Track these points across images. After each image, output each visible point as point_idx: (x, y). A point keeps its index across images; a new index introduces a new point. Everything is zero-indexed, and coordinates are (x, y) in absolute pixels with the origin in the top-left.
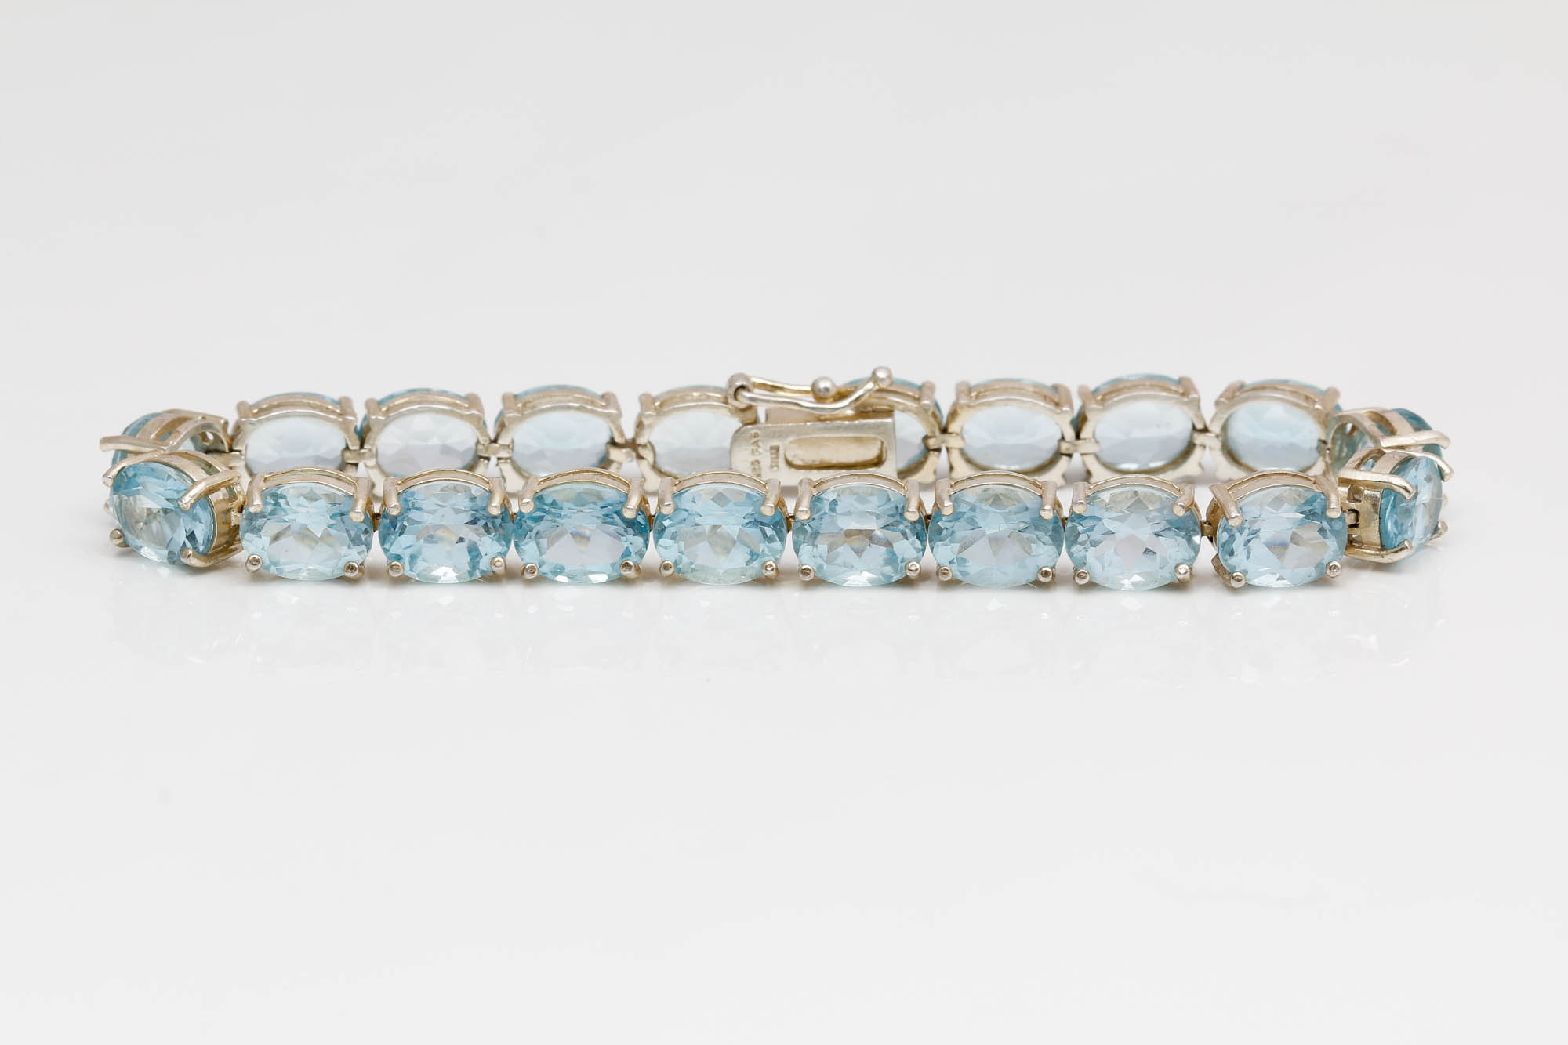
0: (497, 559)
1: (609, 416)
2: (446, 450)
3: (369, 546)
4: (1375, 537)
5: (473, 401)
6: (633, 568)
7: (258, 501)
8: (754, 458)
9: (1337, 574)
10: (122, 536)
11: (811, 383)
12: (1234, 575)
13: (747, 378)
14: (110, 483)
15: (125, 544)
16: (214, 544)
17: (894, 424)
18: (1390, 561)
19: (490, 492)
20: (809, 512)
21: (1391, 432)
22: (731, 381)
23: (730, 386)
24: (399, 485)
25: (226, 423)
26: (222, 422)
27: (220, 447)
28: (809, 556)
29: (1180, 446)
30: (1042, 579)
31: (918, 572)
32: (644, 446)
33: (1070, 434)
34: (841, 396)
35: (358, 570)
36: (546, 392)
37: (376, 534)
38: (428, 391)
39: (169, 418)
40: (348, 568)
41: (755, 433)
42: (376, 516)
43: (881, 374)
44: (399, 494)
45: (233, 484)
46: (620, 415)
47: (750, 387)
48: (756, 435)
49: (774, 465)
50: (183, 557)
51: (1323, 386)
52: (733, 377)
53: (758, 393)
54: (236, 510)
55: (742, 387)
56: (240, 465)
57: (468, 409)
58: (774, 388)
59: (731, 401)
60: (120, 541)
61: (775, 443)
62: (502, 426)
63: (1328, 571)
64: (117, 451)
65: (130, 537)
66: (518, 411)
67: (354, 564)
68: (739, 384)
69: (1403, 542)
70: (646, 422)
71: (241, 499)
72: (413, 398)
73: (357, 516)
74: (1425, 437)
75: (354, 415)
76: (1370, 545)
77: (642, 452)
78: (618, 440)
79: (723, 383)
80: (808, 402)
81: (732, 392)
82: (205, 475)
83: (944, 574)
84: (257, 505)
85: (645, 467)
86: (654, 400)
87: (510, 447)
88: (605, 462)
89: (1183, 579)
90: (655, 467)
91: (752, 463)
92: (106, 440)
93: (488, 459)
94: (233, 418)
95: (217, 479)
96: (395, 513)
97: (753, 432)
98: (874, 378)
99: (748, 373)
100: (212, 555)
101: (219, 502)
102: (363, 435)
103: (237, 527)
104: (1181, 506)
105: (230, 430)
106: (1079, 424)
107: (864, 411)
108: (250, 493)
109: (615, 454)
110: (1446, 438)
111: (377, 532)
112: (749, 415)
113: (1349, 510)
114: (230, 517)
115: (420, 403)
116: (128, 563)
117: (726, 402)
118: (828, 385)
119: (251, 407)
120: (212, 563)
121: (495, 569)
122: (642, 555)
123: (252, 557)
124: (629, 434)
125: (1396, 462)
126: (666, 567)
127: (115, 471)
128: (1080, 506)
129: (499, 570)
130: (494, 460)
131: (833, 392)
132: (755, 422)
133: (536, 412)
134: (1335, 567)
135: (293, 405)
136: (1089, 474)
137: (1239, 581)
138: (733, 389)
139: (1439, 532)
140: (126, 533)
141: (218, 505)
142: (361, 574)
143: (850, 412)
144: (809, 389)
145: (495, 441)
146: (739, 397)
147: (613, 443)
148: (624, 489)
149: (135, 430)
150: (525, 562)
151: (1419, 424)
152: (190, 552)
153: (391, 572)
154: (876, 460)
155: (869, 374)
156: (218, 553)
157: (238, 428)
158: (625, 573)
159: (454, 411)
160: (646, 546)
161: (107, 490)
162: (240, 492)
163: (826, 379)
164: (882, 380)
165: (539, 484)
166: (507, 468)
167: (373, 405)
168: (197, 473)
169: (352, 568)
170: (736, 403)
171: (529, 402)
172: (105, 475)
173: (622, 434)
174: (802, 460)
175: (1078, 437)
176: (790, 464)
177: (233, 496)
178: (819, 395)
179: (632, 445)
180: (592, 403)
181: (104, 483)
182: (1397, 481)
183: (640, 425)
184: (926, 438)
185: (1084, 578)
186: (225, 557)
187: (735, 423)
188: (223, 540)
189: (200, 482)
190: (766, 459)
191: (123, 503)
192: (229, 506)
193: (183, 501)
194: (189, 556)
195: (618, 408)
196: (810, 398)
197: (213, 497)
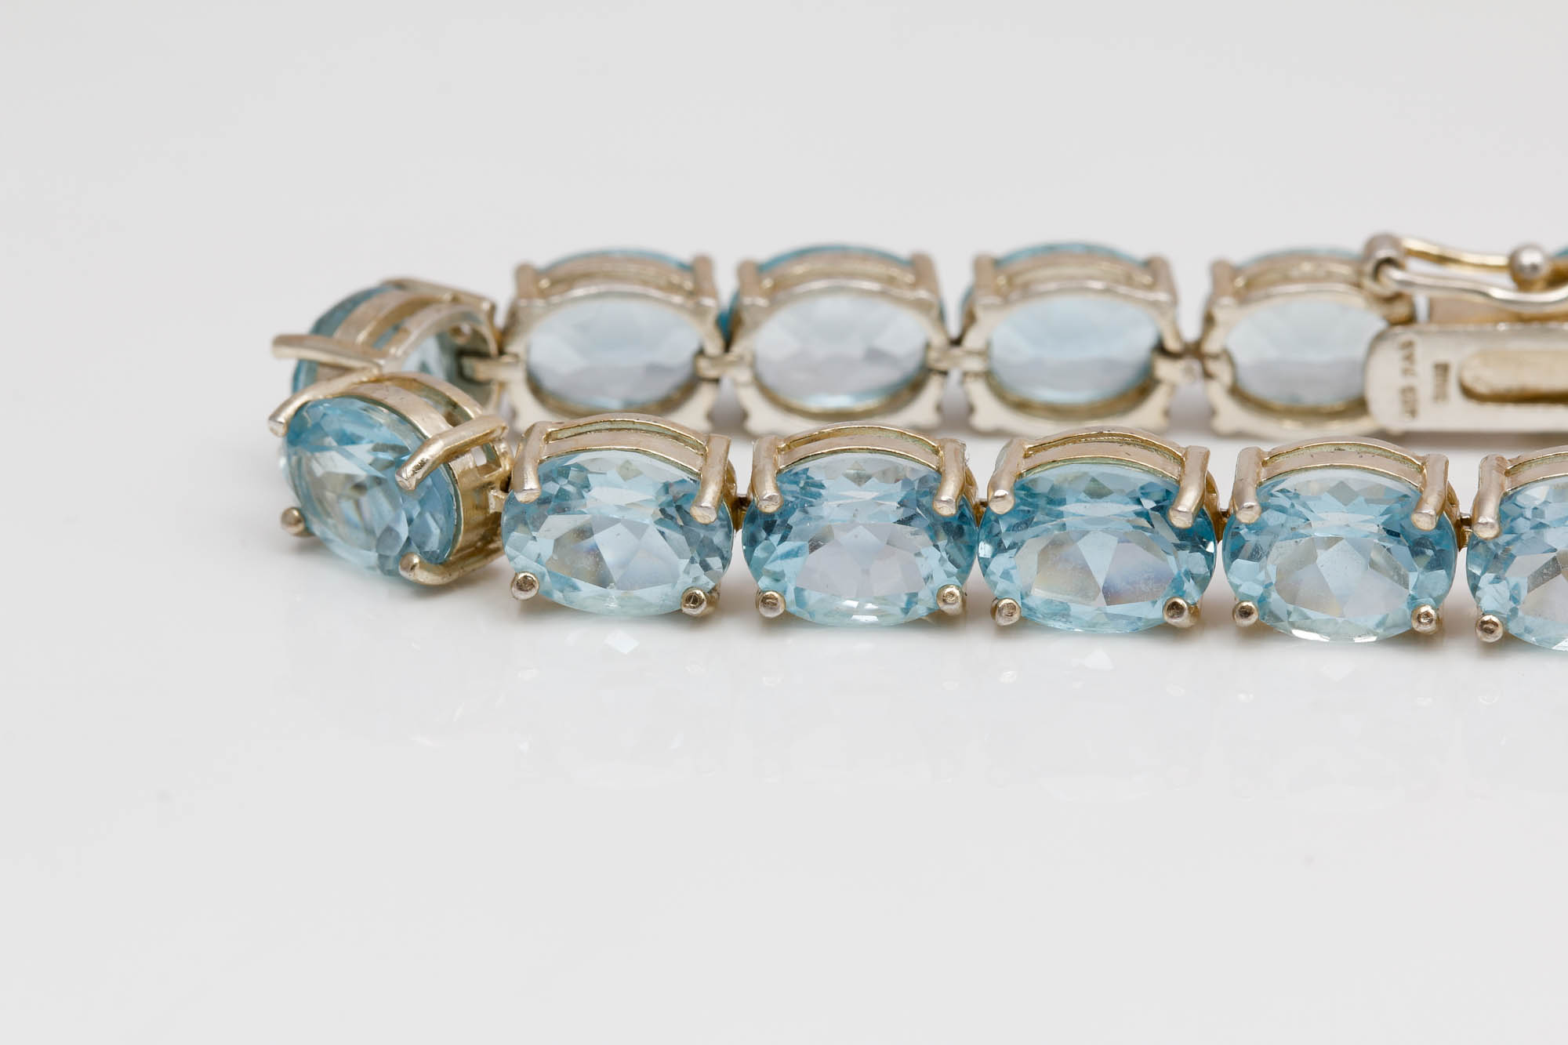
0: (948, 590)
1: (1155, 304)
2: (875, 356)
3: (726, 561)
5: (920, 268)
6: (1186, 613)
7: (531, 483)
10: (302, 519)
13: (1393, 241)
14: (281, 430)
15: (307, 532)
16: (458, 546)
19: (938, 471)
20: (1497, 526)
22: (1372, 245)
23: (1367, 256)
24: (780, 451)
25: (493, 309)
26: (486, 306)
27: (481, 347)
28: (1493, 598)
32: (1215, 357)
34: (1558, 280)
35: (705, 604)
36: (1050, 254)
37: (738, 536)
38: (844, 252)
39: (394, 300)
40: (688, 599)
41: (1409, 340)
42: (740, 503)
44: (780, 471)
45: (493, 441)
46: (1175, 302)
49: (1440, 395)
50: (404, 569)
54: (498, 485)
55: (1389, 262)
56: (514, 378)
57: (914, 286)
58: (1442, 260)
59: (1368, 283)
60: (301, 527)
61: (1442, 357)
62: (970, 319)
64: (301, 362)
65: (317, 528)
66: (998, 292)
67: (698, 592)
68: (1383, 253)
70: (1220, 315)
71: (506, 465)
72: (819, 265)
73: (706, 508)
75: (714, 294)
77: (1213, 366)
78: (1172, 345)
79: (1355, 244)
80: (1502, 289)
81: (1369, 268)
82: (444, 426)
84: (530, 486)
85: (1217, 393)
86: (1235, 271)
87: (985, 353)
88: (1144, 386)
90: (1237, 392)
91: (1402, 392)
92: (284, 341)
93: (944, 373)
94: (500, 292)
95: (465, 434)
96: (770, 508)
97: (1405, 337)
99: (1399, 234)
100: (454, 563)
101: (464, 473)
102: (730, 327)
103: (497, 516)
105: (500, 320)
108: (518, 464)
109: (1166, 370)
111: (740, 531)
112: (1400, 310)
114: (487, 499)
115: (828, 275)
116: (311, 568)
117: (1358, 286)
119: (539, 274)
120: (455, 575)
121: (945, 608)
122: (1203, 582)
123: (521, 576)
124: (1191, 330)
126: (1246, 613)
127: (290, 410)
129: (952, 608)
130: (955, 375)
131: (1545, 271)
132: (1410, 320)
133: (1027, 292)
135: (609, 277)
138: (1373, 261)
140: (310, 516)
141: (464, 480)
142: (711, 609)
144: (1504, 264)
145: (957, 342)
146: (1383, 278)
147: (1161, 349)
148: (1172, 471)
149: (324, 326)
150: (997, 593)
152: (416, 560)
153: (762, 610)
156: (464, 558)
157: (513, 315)
158: (1174, 621)
159: (889, 290)
160: (1211, 572)
161: (278, 442)
162: (504, 454)
163: (1530, 247)
165: (1026, 456)
166: (979, 393)
167: (753, 272)
168: (430, 421)
169: (695, 600)
171: (1018, 274)
172: (273, 417)
173: (1178, 335)
174: (1489, 384)
176: (1468, 393)
177: (494, 461)
178: (1522, 278)
179: (1194, 351)
180: (1129, 281)
181: (272, 430)
183: (1209, 321)
186: (477, 565)
187: (1375, 321)
188: (474, 536)
189: (434, 440)
191: (304, 461)
192: (487, 478)
193: (404, 475)
194: (413, 567)
195: (1172, 291)
196: (1505, 279)
197: (457, 465)
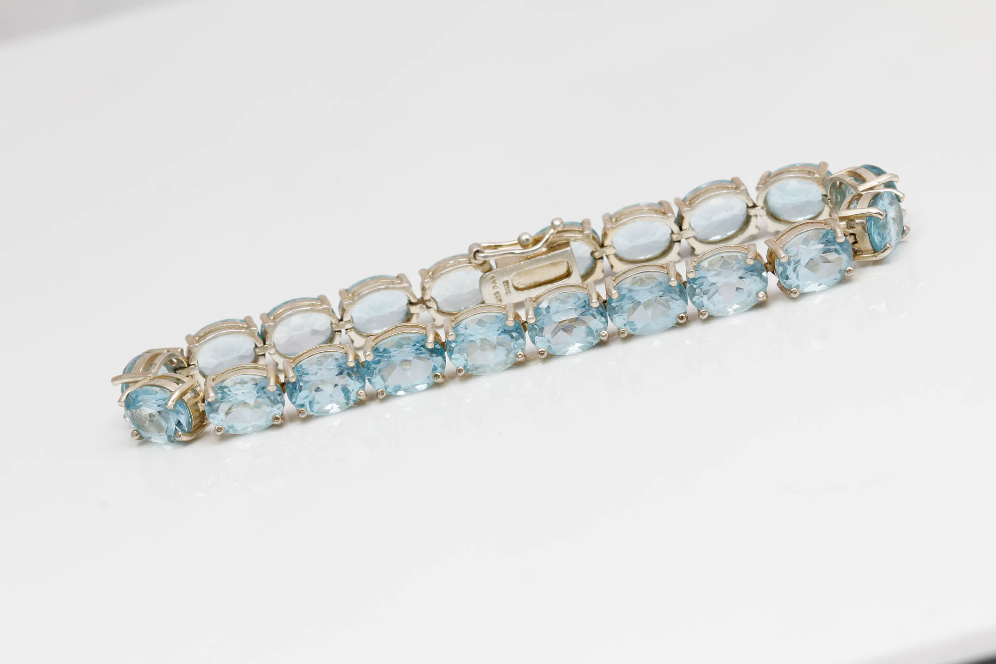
0: (360, 392)
1: (404, 288)
2: (315, 332)
3: (283, 404)
4: (869, 246)
5: (322, 299)
6: (441, 377)
7: (212, 394)
8: (495, 291)
9: (851, 274)
10: (138, 433)
11: (517, 238)
12: (792, 290)
13: (479, 245)
14: (123, 404)
15: (141, 438)
16: (193, 425)
17: (571, 250)
18: (882, 258)
19: (346, 353)
20: (535, 318)
21: (864, 181)
22: (470, 249)
23: (470, 253)
24: (292, 363)
25: (182, 350)
26: (179, 350)
27: (182, 365)
28: (541, 344)
29: (742, 219)
30: (681, 322)
31: (607, 336)
32: (429, 300)
33: (676, 229)
34: (536, 241)
35: (280, 419)
36: (363, 283)
37: (286, 395)
38: (294, 301)
39: (148, 356)
40: (274, 419)
41: (492, 276)
42: (283, 385)
43: (557, 223)
44: (293, 368)
45: (195, 387)
46: (411, 286)
47: (482, 250)
48: (493, 277)
49: (508, 292)
50: (177, 437)
51: (817, 162)
52: (470, 246)
53: (487, 252)
54: (201, 401)
55: (478, 251)
56: (196, 372)
57: (321, 305)
58: (496, 247)
59: (473, 261)
60: (139, 436)
61: (505, 279)
62: (343, 310)
63: (846, 274)
64: (123, 384)
65: (144, 434)
66: (350, 299)
67: (277, 416)
68: (475, 250)
69: (886, 245)
70: (427, 286)
71: (202, 394)
72: (287, 307)
73: (272, 387)
74: (883, 179)
75: (256, 326)
76: (867, 252)
77: (429, 304)
78: (413, 301)
79: (465, 251)
80: (518, 250)
81: (472, 256)
82: (177, 386)
83: (623, 333)
84: (212, 396)
85: (433, 313)
86: (428, 271)
87: (351, 321)
88: (408, 317)
89: (763, 300)
90: (439, 311)
91: (495, 294)
92: (115, 379)
93: (340, 331)
94: (185, 346)
95: (185, 387)
96: (293, 380)
97: (491, 276)
98: (553, 226)
99: (478, 242)
100: (193, 431)
101: (189, 400)
102: (263, 336)
103: (204, 412)
104: (750, 258)
105: (185, 354)
106: (680, 221)
107: (552, 247)
108: (206, 391)
109: (413, 309)
110: (896, 176)
111: (286, 393)
112: (486, 267)
113: (850, 234)
114: (198, 407)
115: (292, 309)
116: (146, 449)
117: (470, 263)
118: (527, 237)
119: (194, 337)
120: (195, 436)
121: (361, 398)
122: (443, 367)
123: (217, 428)
124: (419, 295)
125: (870, 199)
126: (460, 371)
127: (124, 397)
128: (692, 273)
129: (363, 397)
130: (343, 331)
131: (531, 240)
132: (491, 269)
133: (361, 297)
134: (850, 270)
135: (218, 329)
136: (693, 249)
137: (795, 293)
138: (473, 254)
139: (906, 233)
140: (140, 431)
141: (189, 402)
142: (283, 421)
143: (544, 249)
144: (517, 242)
145: (341, 320)
146: (477, 258)
147: (411, 303)
148: (423, 332)
149: (128, 370)
150: (376, 389)
151: (878, 172)
152: (180, 433)
153: (300, 415)
154: (566, 274)
155: (549, 224)
156: (196, 429)
157: (189, 352)
158: (437, 381)
159: (313, 309)
160: (445, 361)
161: (123, 410)
162: (200, 391)
163: (525, 233)
164: (559, 226)
165: (373, 341)
166: (353, 334)
167: (265, 317)
168: (172, 386)
169: (277, 419)
170: (476, 262)
171: (355, 292)
172: (119, 401)
173: (415, 297)
174: (524, 285)
175: (681, 229)
176: (517, 289)
177: (197, 394)
178: (524, 244)
179: (422, 301)
180: (393, 283)
181: (120, 405)
182: (873, 210)
183: (423, 289)
184: (592, 253)
185: (705, 315)
186: (201, 431)
187: (479, 273)
188: (198, 421)
189: (175, 391)
190: (502, 289)
191: (134, 413)
192: (196, 400)
193: (169, 405)
194: (180, 436)
195: (408, 282)
196: (519, 247)
197: (185, 398)
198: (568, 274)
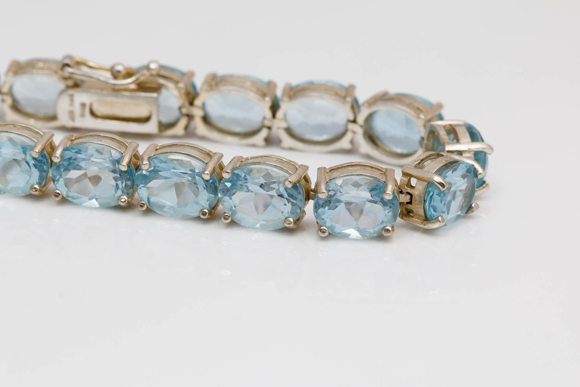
4: (422, 212)
8: (70, 109)
9: (388, 234)
12: (322, 228)
17: (160, 97)
18: (429, 228)
21: (457, 140)
29: (341, 130)
30: (202, 216)
31: (127, 202)
32: (6, 94)
33: (269, 114)
43: (153, 66)
48: (73, 95)
49: (83, 115)
51: (434, 102)
52: (63, 57)
53: (78, 69)
55: (68, 65)
59: (60, 72)
61: (84, 100)
63: (383, 232)
68: (67, 62)
69: (438, 217)
74: (476, 146)
76: (418, 216)
77: (5, 97)
80: (108, 78)
81: (61, 66)
83: (141, 206)
85: (6, 107)
89: (289, 227)
90: (14, 107)
91: (70, 112)
98: (147, 68)
104: (290, 181)
106: (274, 108)
107: (142, 87)
110: (491, 148)
112: (71, 82)
113: (407, 193)
118: (121, 67)
125: (442, 165)
128: (227, 174)
131: (124, 72)
132: (75, 86)
134: (388, 230)
137: (324, 232)
139: (472, 210)
143: (133, 86)
144: (109, 69)
151: (474, 136)
154: (147, 118)
163: (119, 64)
164: (154, 69)
170: (63, 74)
174: (100, 113)
175: (274, 116)
176: (93, 114)
178: (116, 75)
182: (437, 179)
184: (180, 108)
185: (227, 219)
187: (61, 85)
190: (77, 110)
198: (146, 120)
